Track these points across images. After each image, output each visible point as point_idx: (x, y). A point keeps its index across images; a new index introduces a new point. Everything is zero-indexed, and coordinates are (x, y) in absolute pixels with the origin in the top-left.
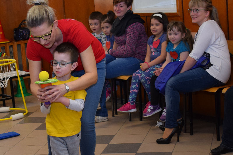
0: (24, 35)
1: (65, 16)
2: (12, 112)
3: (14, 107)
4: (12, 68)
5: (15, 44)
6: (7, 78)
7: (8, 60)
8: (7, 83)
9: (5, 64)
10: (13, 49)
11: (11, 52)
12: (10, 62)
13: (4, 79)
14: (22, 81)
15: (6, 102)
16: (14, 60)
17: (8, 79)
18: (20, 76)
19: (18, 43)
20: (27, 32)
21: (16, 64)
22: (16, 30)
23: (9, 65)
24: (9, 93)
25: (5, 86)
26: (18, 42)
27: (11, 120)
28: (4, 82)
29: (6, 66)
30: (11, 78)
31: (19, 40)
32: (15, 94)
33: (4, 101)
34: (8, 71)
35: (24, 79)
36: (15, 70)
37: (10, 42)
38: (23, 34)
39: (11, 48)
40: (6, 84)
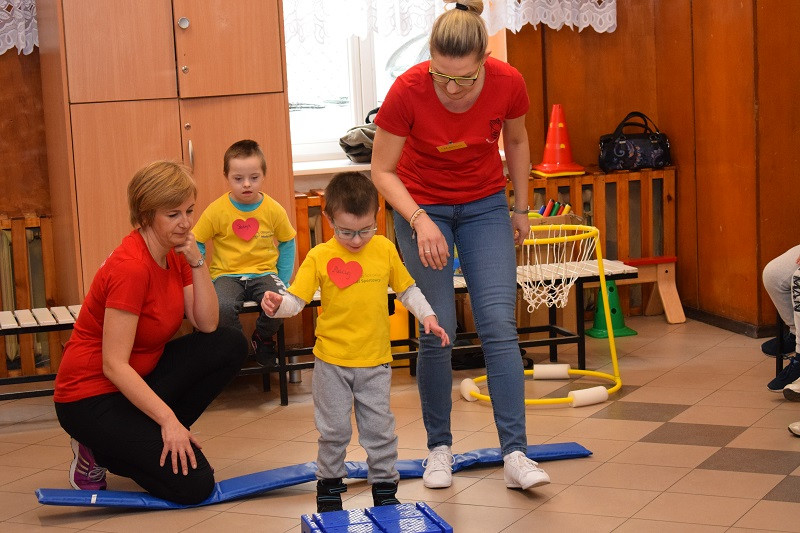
0: (631, 155)
1: (756, 107)
2: (574, 383)
3: (582, 367)
4: (586, 252)
5: (600, 182)
6: (568, 280)
7: (577, 227)
8: (566, 294)
9: (566, 238)
10: (592, 195)
11: (587, 205)
12: (580, 232)
13: (558, 282)
14: (611, 289)
15: (560, 348)
16: (593, 230)
17: (572, 283)
18: (608, 278)
19: (611, 178)
20: (638, 148)
21: (597, 240)
22: (608, 141)
23: (578, 242)
24: (569, 325)
25: (559, 302)
26: (609, 176)
27: (568, 406)
28: (557, 289)
29: (569, 244)
30: (581, 281)
31: (613, 171)
32: (588, 326)
33: (553, 346)
34: (574, 260)
35: (619, 287)
36: (593, 257)
37: (587, 174)
38: (627, 153)
39: (588, 192)
40: (564, 298)
